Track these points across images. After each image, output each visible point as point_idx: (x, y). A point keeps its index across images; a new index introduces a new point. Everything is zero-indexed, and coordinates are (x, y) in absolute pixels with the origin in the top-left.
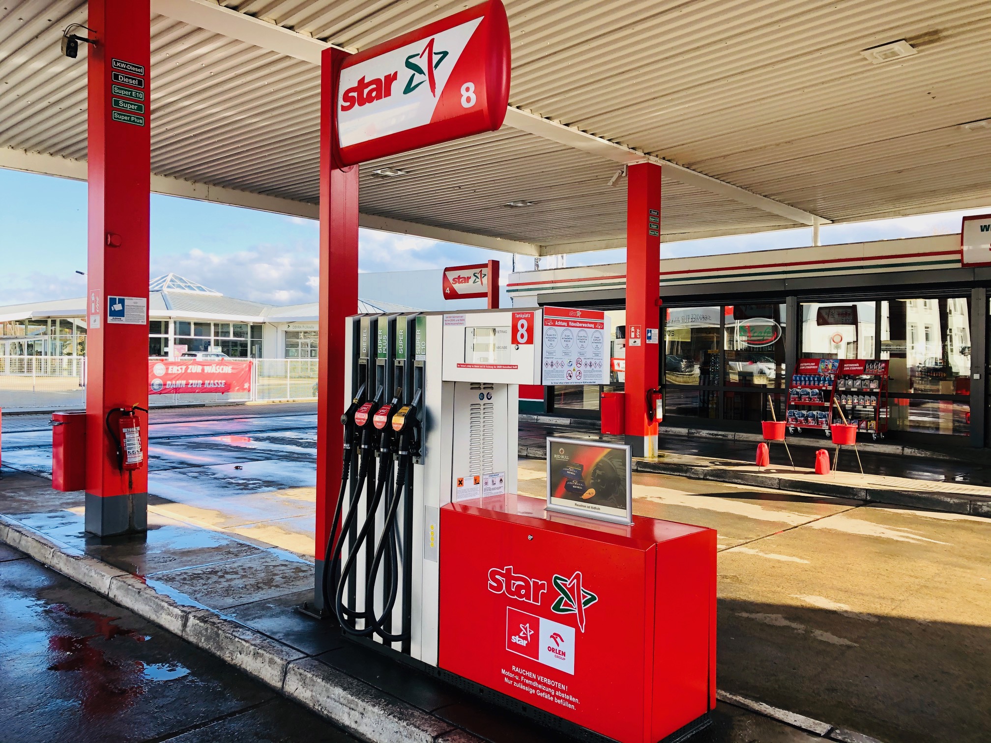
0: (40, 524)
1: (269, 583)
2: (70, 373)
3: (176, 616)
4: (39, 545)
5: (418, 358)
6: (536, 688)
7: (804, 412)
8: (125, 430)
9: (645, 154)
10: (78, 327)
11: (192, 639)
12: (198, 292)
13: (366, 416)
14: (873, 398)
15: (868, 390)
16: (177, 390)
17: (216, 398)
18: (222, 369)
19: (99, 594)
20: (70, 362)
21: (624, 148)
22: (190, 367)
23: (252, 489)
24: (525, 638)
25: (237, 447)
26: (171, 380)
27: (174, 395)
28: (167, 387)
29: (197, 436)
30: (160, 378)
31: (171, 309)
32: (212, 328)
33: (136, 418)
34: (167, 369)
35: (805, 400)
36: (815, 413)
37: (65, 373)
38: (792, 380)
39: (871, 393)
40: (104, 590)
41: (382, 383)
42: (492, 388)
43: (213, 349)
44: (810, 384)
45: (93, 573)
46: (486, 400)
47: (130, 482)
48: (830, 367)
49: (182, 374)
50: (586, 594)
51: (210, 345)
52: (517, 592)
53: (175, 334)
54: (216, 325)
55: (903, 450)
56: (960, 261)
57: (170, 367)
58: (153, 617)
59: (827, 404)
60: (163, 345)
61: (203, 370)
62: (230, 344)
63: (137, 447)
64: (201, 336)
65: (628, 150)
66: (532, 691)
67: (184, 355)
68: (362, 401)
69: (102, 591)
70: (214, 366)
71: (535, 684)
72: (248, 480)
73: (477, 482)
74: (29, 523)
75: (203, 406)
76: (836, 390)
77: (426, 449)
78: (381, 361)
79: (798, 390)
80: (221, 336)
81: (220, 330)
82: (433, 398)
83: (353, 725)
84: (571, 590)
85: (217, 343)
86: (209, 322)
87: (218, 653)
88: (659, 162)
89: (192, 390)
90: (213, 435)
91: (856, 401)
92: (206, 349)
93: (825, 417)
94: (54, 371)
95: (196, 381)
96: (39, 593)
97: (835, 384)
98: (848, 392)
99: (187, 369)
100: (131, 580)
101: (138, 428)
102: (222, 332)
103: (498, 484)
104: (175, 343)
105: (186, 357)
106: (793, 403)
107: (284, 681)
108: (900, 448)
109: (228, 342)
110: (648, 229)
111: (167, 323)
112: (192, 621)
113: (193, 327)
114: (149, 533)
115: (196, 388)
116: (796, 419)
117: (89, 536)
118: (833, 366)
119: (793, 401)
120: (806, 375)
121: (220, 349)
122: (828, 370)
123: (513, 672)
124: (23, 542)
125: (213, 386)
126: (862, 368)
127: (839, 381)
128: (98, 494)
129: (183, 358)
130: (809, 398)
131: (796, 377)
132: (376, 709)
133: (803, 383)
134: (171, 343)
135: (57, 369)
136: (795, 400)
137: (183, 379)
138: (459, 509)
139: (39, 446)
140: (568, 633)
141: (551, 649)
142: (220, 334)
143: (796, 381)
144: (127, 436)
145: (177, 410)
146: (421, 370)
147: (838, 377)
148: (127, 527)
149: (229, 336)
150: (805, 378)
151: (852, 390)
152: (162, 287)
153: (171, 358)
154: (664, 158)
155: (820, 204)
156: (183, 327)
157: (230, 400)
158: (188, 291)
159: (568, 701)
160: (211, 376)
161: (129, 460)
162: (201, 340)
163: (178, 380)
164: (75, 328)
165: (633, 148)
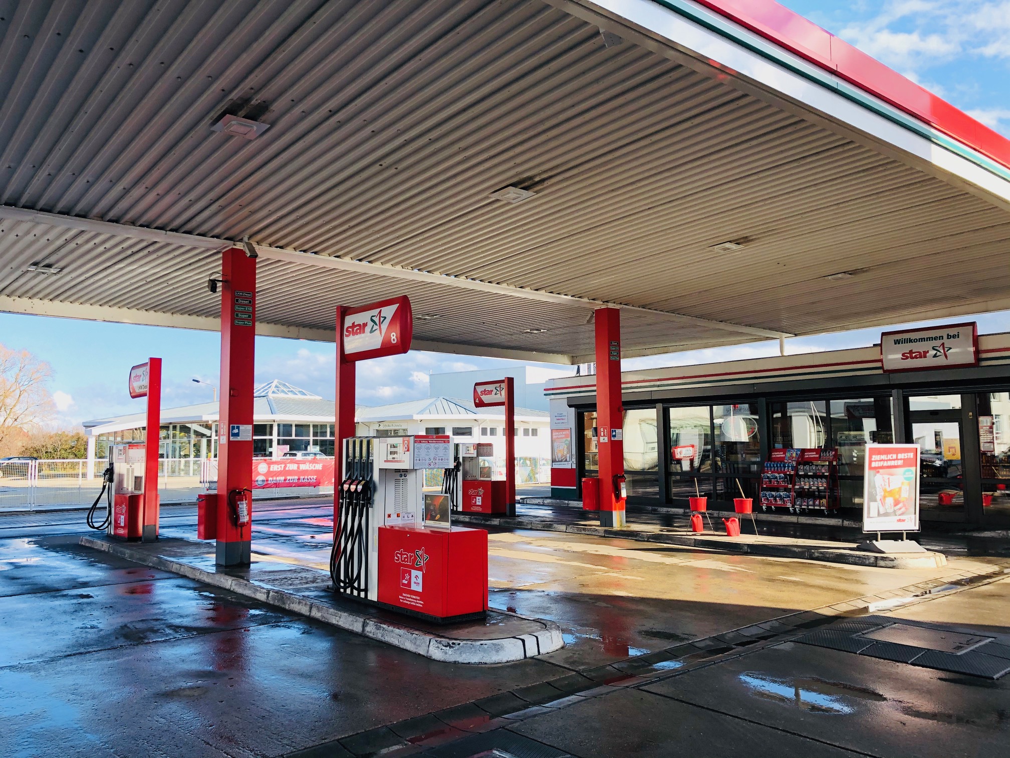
0: (190, 561)
1: (313, 582)
2: (187, 473)
3: (264, 593)
4: (192, 570)
5: (370, 458)
6: (410, 601)
7: (774, 493)
8: (239, 503)
9: (604, 302)
10: (195, 432)
11: (271, 602)
12: (300, 396)
13: (348, 486)
14: (824, 480)
15: (821, 474)
16: (277, 485)
17: (310, 491)
18: (315, 467)
19: (225, 589)
20: (187, 463)
21: (585, 300)
22: (288, 465)
23: (320, 548)
24: (407, 580)
25: (317, 525)
26: (272, 477)
27: (274, 489)
28: (269, 482)
29: (289, 519)
30: (263, 475)
31: (275, 414)
32: (311, 429)
33: (245, 495)
34: (269, 467)
35: (774, 483)
36: (782, 494)
37: (182, 473)
38: (764, 467)
39: (822, 476)
40: (228, 587)
41: (357, 470)
42: (407, 472)
43: (312, 449)
44: (778, 470)
45: (222, 580)
46: (403, 477)
47: (241, 534)
48: (794, 455)
49: (281, 472)
50: (426, 556)
51: (309, 444)
52: (404, 561)
53: (279, 435)
54: (315, 426)
55: (843, 522)
56: (882, 368)
57: (272, 466)
58: (253, 596)
59: (790, 486)
60: (268, 445)
61: (298, 468)
62: (328, 443)
63: (245, 513)
64: (302, 436)
65: (588, 301)
66: (409, 603)
67: (285, 454)
68: (348, 479)
69: (227, 588)
70: (308, 464)
71: (410, 599)
72: (319, 543)
73: (398, 516)
74: (184, 561)
75: (298, 498)
76: (797, 475)
77: (373, 500)
78: (356, 460)
79: (769, 475)
80: (321, 436)
81: (319, 431)
82: (376, 476)
83: (337, 623)
84: (421, 555)
85: (315, 443)
86: (308, 424)
87: (283, 606)
88: (617, 307)
89: (290, 485)
90: (301, 518)
91: (812, 483)
92: (306, 449)
93: (789, 497)
94: (173, 472)
95: (293, 477)
96: (195, 589)
97: (796, 469)
98: (806, 476)
99: (285, 467)
100: (241, 581)
101: (246, 501)
102: (321, 432)
103: (410, 518)
104: (278, 444)
105: (288, 457)
106: (765, 486)
107: (310, 611)
108: (841, 521)
109: (326, 441)
110: (609, 356)
111: (271, 426)
112: (271, 594)
113: (294, 428)
114: (251, 565)
115: (293, 483)
116: (767, 499)
117: (218, 565)
118: (797, 454)
119: (765, 484)
120: (775, 462)
121: (318, 448)
122: (793, 457)
123: (404, 596)
124: (182, 570)
125: (306, 481)
126: (818, 456)
127: (799, 467)
128: (224, 541)
129: (285, 457)
130: (777, 481)
131: (767, 464)
132: (345, 614)
133: (773, 469)
134: (275, 443)
135: (177, 469)
136: (766, 483)
137: (282, 476)
138: (388, 527)
139: (176, 526)
140: (420, 574)
141: (415, 583)
142: (319, 434)
143: (767, 467)
144: (240, 506)
145: (277, 501)
146: (372, 464)
147: (798, 463)
148: (239, 561)
149: (326, 436)
150: (774, 465)
151: (809, 474)
152: (268, 392)
153: (274, 458)
154: (621, 304)
155: (785, 323)
156: (285, 429)
157: (321, 493)
158: (291, 396)
159: (420, 604)
160: (305, 472)
161: (241, 520)
162: (302, 440)
163: (278, 476)
164: (192, 432)
165: (593, 300)
